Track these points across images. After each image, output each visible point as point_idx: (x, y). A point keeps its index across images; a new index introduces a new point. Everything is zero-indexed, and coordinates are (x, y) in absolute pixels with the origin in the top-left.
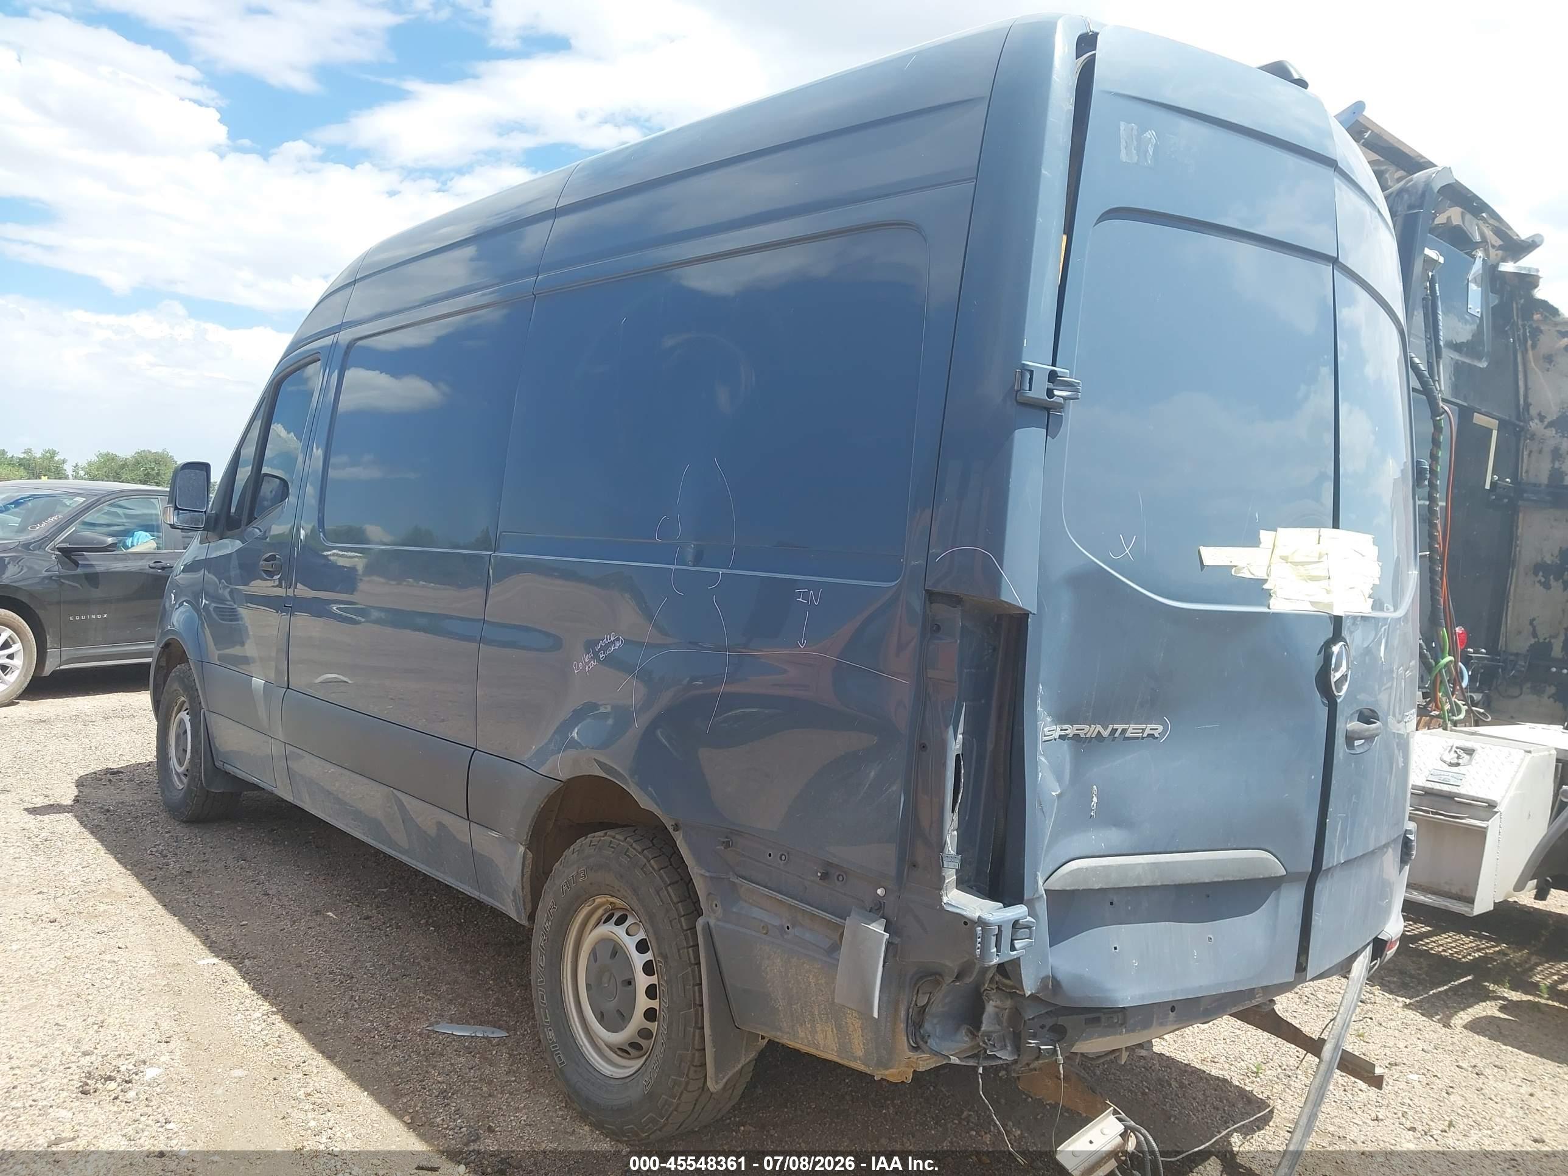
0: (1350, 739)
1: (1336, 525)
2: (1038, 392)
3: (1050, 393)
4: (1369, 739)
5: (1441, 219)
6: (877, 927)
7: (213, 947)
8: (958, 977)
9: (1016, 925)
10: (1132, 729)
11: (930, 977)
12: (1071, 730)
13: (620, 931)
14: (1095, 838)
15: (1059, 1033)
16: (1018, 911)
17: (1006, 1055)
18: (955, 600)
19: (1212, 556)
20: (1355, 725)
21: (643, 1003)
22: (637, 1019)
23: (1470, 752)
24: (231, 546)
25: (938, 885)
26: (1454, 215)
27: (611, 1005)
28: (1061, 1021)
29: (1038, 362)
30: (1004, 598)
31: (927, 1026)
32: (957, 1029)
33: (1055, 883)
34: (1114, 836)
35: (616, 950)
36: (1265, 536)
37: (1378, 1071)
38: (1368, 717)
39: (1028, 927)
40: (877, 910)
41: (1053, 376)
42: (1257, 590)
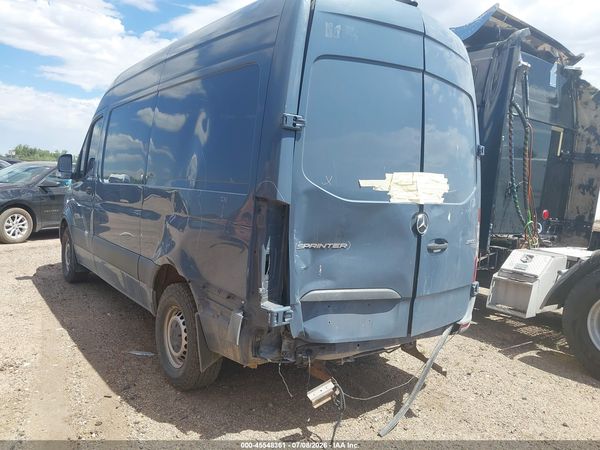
0: (430, 250)
1: (422, 170)
2: (289, 124)
3: (294, 125)
4: (443, 250)
5: (540, 48)
6: (240, 315)
7: (63, 325)
8: (269, 332)
9: (285, 312)
10: (335, 245)
11: (260, 331)
12: (309, 246)
13: (179, 318)
14: (320, 283)
15: (309, 352)
16: (288, 308)
17: (291, 360)
18: (265, 200)
19: (364, 183)
20: (433, 244)
21: (184, 342)
22: (183, 349)
23: (531, 257)
24: (80, 183)
25: (260, 299)
26: (547, 47)
27: (175, 343)
28: (311, 348)
29: (290, 114)
30: (278, 199)
31: (262, 349)
32: (274, 350)
33: (305, 299)
34: (328, 283)
35: (177, 325)
36: (387, 175)
37: (444, 370)
38: (439, 241)
39: (290, 314)
40: (242, 308)
41: (295, 119)
42: (385, 195)
